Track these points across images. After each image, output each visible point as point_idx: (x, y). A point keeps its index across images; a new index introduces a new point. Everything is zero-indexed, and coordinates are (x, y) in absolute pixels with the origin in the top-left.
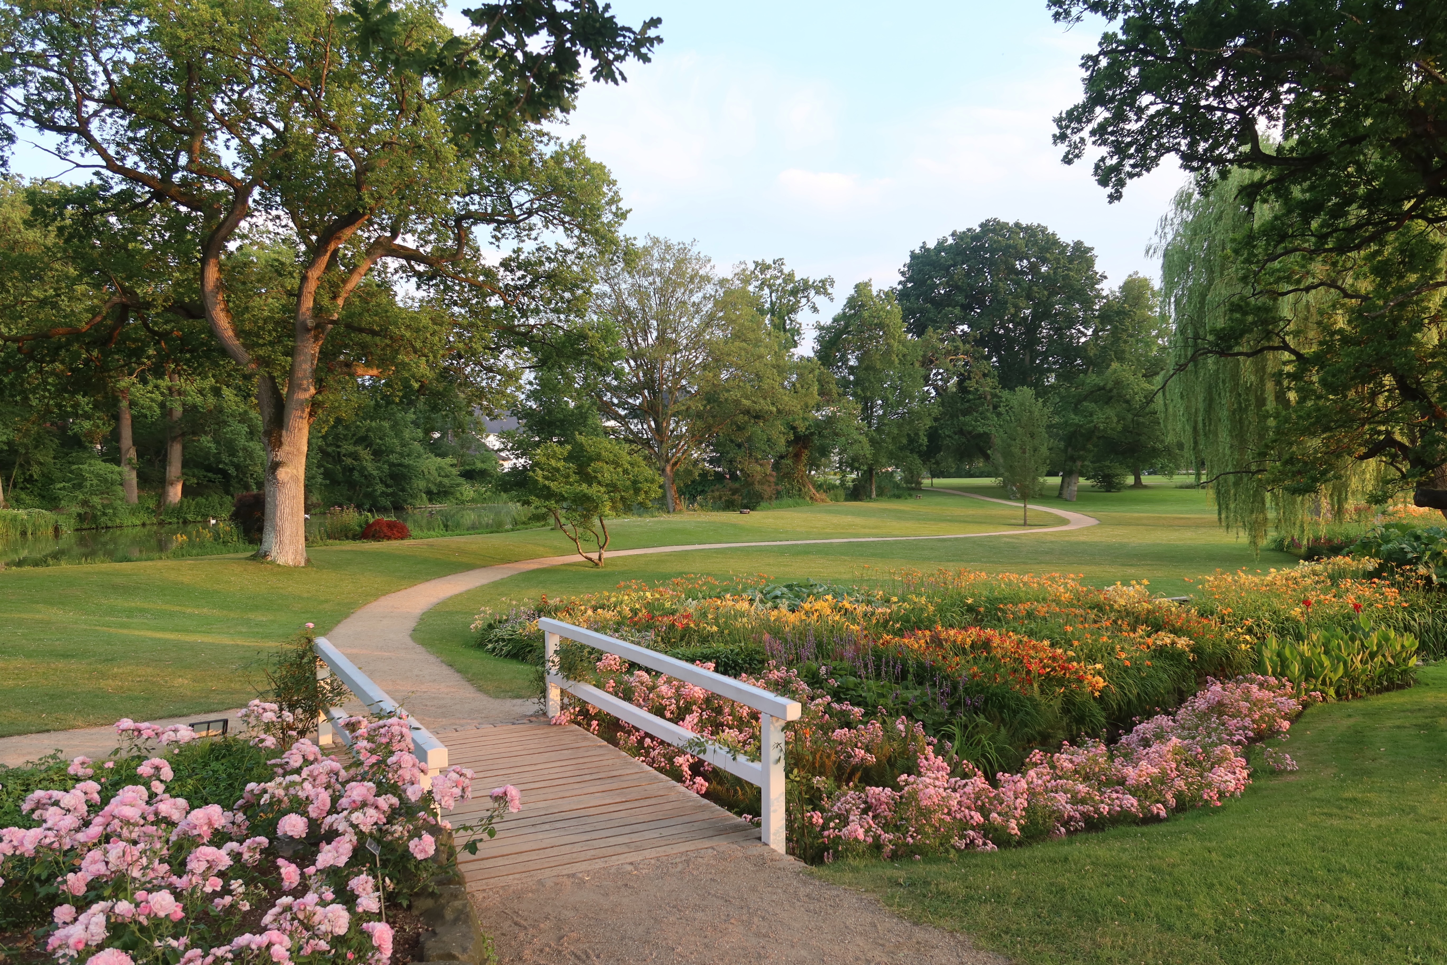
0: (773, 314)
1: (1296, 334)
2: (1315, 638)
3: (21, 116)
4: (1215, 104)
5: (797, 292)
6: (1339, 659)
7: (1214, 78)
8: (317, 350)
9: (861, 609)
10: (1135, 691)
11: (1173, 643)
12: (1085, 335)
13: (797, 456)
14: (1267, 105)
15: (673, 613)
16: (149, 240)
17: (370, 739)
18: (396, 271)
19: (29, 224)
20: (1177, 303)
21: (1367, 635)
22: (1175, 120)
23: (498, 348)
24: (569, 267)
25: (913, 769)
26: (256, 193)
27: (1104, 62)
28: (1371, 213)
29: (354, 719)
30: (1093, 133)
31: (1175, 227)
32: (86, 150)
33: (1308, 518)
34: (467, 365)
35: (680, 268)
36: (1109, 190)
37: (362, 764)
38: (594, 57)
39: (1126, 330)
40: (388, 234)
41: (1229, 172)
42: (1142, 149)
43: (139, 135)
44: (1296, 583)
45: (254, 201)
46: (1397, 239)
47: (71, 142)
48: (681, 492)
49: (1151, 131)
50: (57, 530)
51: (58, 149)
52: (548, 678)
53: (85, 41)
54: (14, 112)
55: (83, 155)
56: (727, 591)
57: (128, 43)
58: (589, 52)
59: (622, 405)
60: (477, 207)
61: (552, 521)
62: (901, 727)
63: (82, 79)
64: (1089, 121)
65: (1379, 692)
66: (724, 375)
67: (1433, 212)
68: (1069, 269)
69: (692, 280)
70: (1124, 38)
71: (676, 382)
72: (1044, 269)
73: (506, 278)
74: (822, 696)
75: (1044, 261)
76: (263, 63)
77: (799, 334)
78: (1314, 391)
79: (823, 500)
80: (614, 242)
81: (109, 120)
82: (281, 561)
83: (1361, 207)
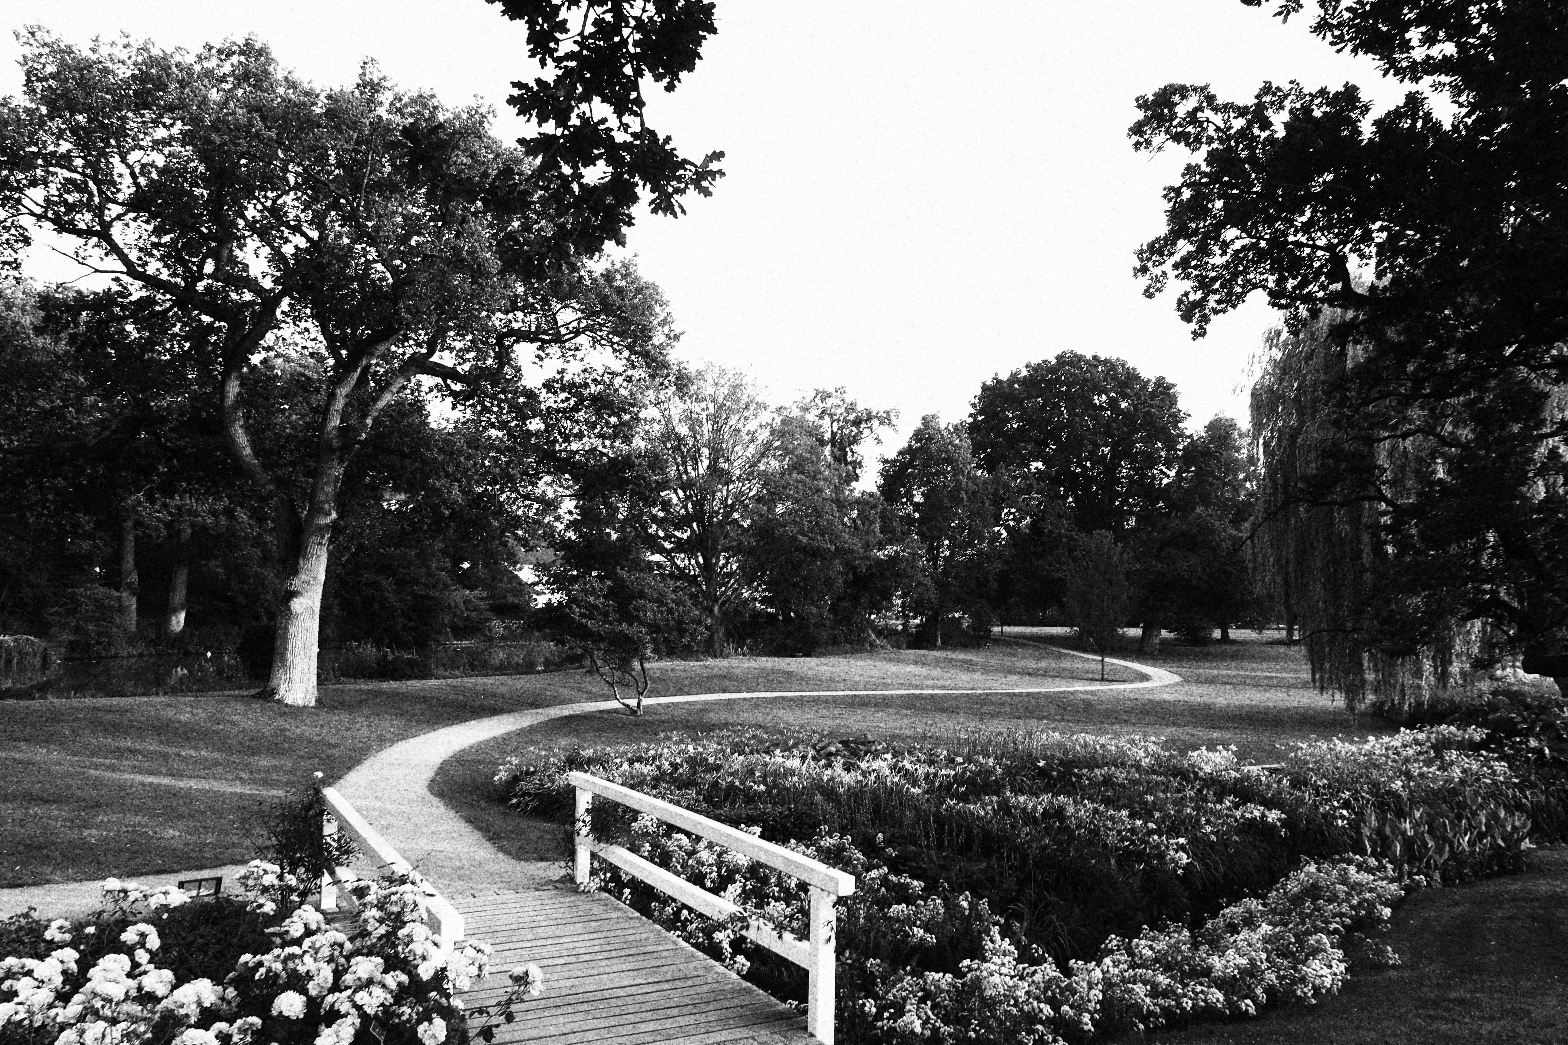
0: (833, 446)
1: (1392, 483)
2: (1417, 815)
3: (39, 217)
4: (1303, 240)
5: (860, 423)
6: (1446, 840)
7: (1302, 214)
8: (341, 471)
9: (922, 770)
10: (1221, 869)
11: (1263, 816)
12: (1168, 477)
13: (856, 599)
14: (1358, 243)
15: (718, 768)
16: (168, 350)
17: (381, 906)
18: (431, 390)
19: (39, 331)
20: (1266, 445)
21: (1474, 814)
22: (1261, 255)
23: (536, 474)
24: (616, 390)
25: (978, 954)
26: (285, 304)
27: (1187, 194)
28: (1470, 358)
29: (362, 884)
30: (1176, 266)
31: (1264, 365)
32: (106, 254)
33: (1409, 681)
34: (503, 492)
35: (734, 393)
36: (1193, 326)
37: (370, 934)
38: (653, 191)
39: (1213, 472)
40: (424, 351)
41: (1320, 310)
42: (1228, 284)
43: (163, 241)
44: (1398, 754)
45: (283, 312)
46: (1498, 385)
47: (89, 247)
48: (729, 635)
49: (1236, 266)
50: (45, 658)
51: (77, 253)
52: (578, 840)
53: (113, 142)
54: (32, 214)
55: (102, 259)
56: (776, 745)
57: (158, 144)
58: (648, 186)
59: (667, 538)
60: (520, 324)
61: (587, 662)
62: (965, 904)
63: (107, 181)
64: (1171, 254)
65: (1489, 877)
66: (780, 509)
67: (1536, 359)
68: (1151, 406)
69: (747, 407)
70: (1208, 170)
71: (727, 515)
72: (1124, 405)
73: (548, 400)
74: (878, 867)
75: (1125, 396)
76: (300, 169)
77: (861, 467)
78: (1413, 546)
79: (883, 647)
80: (665, 365)
81: (133, 224)
82: (289, 701)
83: (1459, 351)
